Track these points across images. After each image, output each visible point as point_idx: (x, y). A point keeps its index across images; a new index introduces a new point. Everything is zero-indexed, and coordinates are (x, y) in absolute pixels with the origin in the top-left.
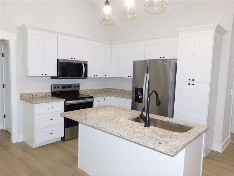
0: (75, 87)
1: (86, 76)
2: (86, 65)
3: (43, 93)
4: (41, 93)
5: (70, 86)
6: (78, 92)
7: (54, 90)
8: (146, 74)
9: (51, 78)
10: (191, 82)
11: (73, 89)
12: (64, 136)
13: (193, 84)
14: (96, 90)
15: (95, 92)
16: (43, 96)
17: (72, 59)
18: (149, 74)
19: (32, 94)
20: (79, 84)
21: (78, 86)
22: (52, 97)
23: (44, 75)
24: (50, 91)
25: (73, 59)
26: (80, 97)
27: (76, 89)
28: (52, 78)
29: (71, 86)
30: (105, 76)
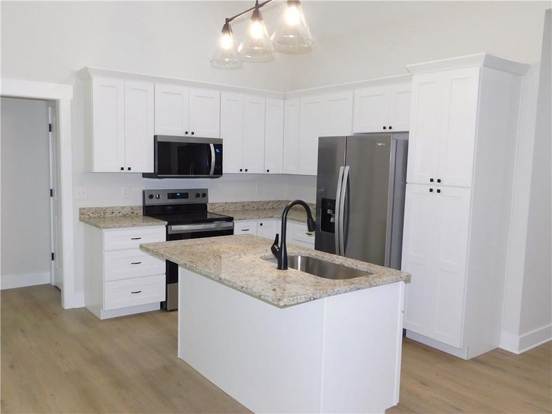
0: (198, 195)
1: (219, 172)
2: (219, 147)
3: (125, 207)
4: (123, 208)
5: (184, 195)
6: (204, 206)
7: (149, 202)
8: (342, 168)
9: (143, 177)
10: (435, 185)
11: (192, 200)
12: (165, 300)
13: (439, 191)
14: (249, 204)
15: (246, 208)
16: (125, 215)
17: (187, 135)
18: (347, 168)
19: (104, 210)
20: (207, 190)
21: (205, 195)
22: (145, 217)
23: (126, 170)
24: (141, 204)
25: (189, 135)
26: (209, 217)
27: (200, 201)
28: (145, 175)
29: (187, 194)
30: (266, 172)
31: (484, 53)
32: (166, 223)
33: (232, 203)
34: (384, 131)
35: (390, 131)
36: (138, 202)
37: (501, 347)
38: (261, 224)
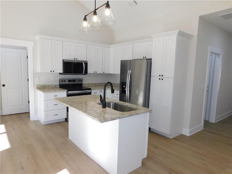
0: (79, 81)
1: (86, 72)
2: (86, 64)
3: (53, 85)
5: (74, 81)
6: (81, 85)
7: (62, 83)
8: (129, 71)
10: (161, 77)
11: (77, 82)
12: (66, 117)
13: (162, 79)
14: (97, 84)
16: (53, 88)
18: (130, 71)
19: (45, 86)
20: (82, 79)
21: (81, 81)
22: (60, 88)
23: (52, 72)
25: (76, 59)
26: (83, 88)
28: (60, 74)
30: (103, 73)
31: (178, 30)
32: (67, 90)
33: (91, 84)
34: (143, 58)
35: (146, 58)
36: (58, 83)
37: (183, 133)
38: (101, 91)
